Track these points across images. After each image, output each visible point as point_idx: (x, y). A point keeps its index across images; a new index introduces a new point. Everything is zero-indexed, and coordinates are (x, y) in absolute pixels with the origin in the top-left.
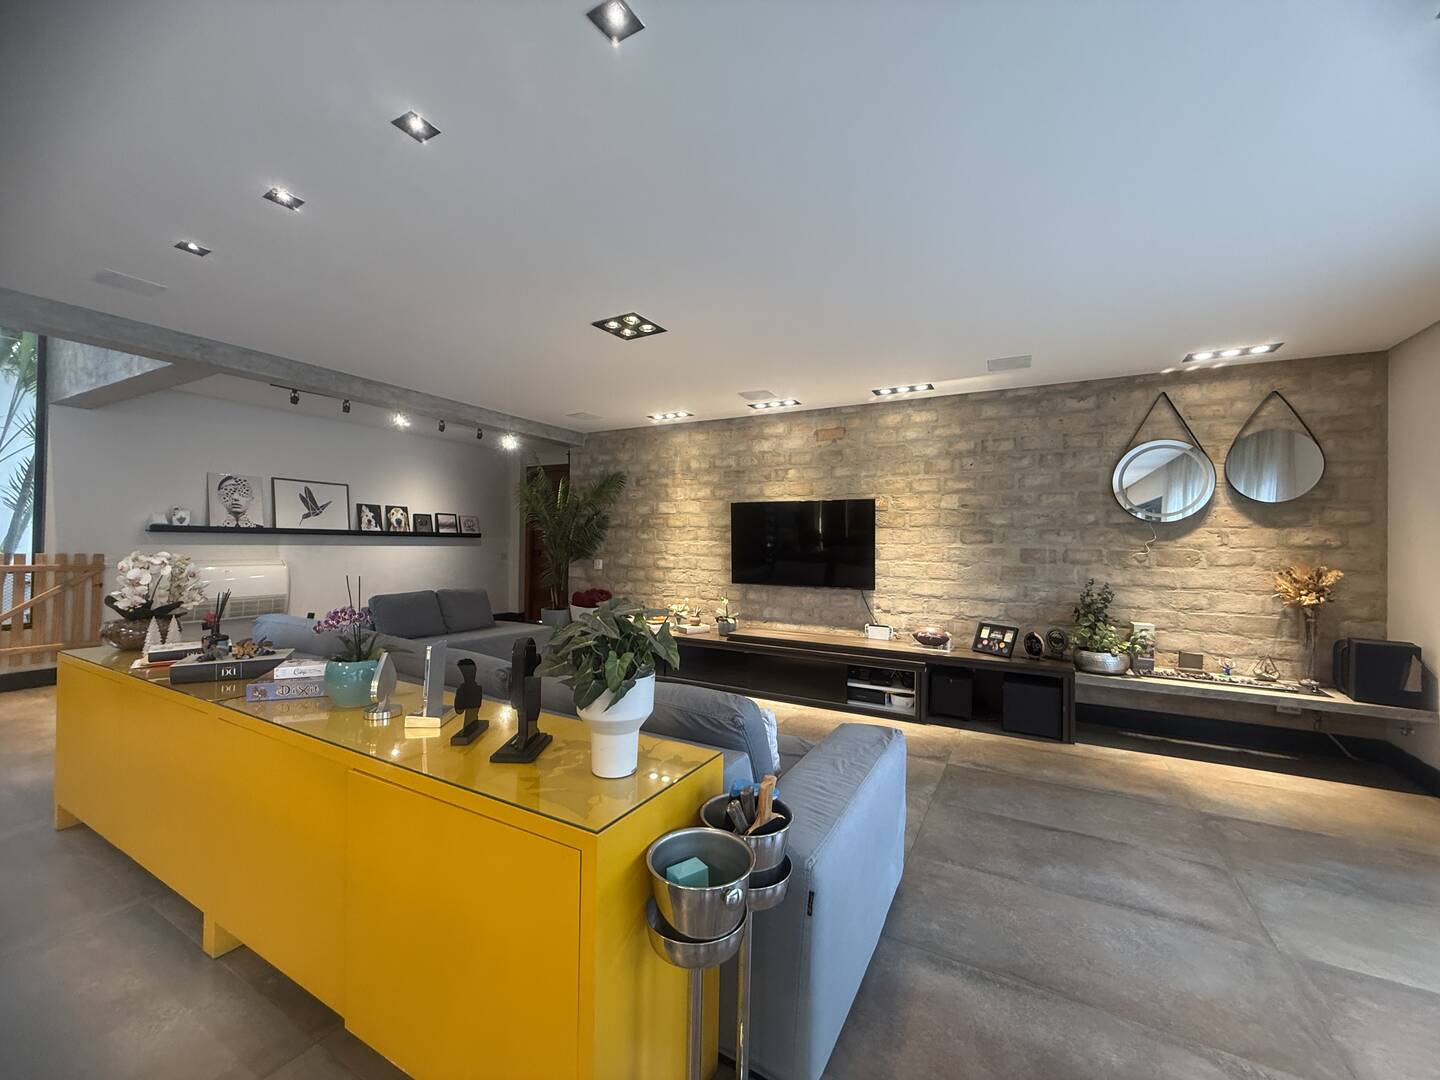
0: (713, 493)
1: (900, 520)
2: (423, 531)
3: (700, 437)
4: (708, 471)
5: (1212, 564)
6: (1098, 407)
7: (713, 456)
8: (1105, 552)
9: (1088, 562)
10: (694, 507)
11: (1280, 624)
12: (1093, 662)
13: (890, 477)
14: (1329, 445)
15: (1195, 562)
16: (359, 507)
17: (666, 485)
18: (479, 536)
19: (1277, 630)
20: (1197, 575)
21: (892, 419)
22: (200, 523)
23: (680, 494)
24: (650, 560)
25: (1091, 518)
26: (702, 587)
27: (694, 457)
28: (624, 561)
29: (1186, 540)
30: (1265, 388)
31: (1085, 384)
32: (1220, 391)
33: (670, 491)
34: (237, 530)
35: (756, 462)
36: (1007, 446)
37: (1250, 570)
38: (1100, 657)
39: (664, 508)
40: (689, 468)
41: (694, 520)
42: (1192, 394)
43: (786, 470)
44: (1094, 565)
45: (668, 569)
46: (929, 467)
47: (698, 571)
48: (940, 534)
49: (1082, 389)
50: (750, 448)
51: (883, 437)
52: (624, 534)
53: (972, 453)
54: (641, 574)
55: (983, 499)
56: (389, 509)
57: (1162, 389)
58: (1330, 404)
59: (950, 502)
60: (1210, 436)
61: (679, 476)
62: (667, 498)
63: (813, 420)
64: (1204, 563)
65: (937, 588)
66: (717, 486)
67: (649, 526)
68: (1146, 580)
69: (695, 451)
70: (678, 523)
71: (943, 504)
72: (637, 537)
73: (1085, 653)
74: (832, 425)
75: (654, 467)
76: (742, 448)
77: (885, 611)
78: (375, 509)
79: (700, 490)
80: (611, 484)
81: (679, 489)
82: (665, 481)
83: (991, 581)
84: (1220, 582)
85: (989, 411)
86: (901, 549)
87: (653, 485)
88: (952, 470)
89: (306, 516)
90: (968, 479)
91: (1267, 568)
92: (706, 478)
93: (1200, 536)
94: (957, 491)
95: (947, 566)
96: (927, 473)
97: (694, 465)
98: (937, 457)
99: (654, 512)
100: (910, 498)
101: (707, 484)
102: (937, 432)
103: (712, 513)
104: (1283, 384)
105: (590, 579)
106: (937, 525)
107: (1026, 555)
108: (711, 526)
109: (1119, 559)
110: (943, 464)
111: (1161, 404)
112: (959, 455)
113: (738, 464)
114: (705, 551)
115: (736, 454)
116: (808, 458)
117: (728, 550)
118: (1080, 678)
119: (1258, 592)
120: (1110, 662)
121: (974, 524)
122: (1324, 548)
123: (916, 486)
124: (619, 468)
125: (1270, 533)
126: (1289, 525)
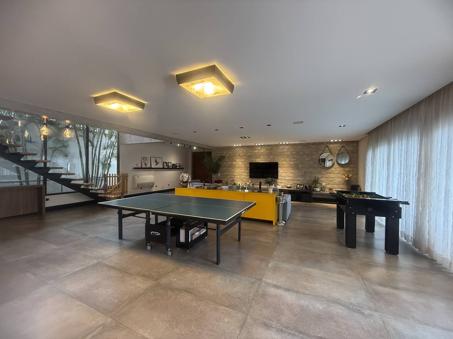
0: (245, 160)
1: (283, 166)
2: (174, 167)
3: (242, 149)
4: (244, 156)
5: (334, 174)
6: (317, 147)
7: (245, 153)
8: (318, 172)
9: (315, 173)
10: (241, 163)
11: (344, 183)
12: (316, 190)
13: (281, 158)
14: (351, 155)
15: (332, 173)
16: (164, 162)
17: (235, 159)
18: (184, 168)
19: (343, 184)
20: (332, 175)
21: (281, 147)
22: (140, 167)
23: (238, 160)
24: (231, 174)
25: (316, 166)
26: (243, 179)
27: (241, 153)
28: (225, 174)
29: (330, 170)
30: (342, 145)
31: (315, 143)
32: (335, 145)
33: (236, 159)
34: (146, 168)
35: (254, 154)
36: (302, 153)
37: (340, 174)
38: (316, 189)
39: (234, 163)
40: (240, 155)
41: (241, 166)
42: (331, 146)
43: (261, 156)
44: (316, 174)
45: (235, 175)
46: (288, 156)
47: (242, 176)
48: (290, 169)
49: (314, 144)
50: (253, 151)
51: (280, 150)
52: (225, 168)
53: (296, 154)
54: (229, 176)
55: (298, 162)
56: (168, 163)
57: (327, 145)
58: (351, 148)
59: (292, 163)
60: (334, 153)
61: (238, 157)
62: (235, 161)
63: (266, 147)
64: (333, 173)
65: (290, 178)
66: (246, 159)
67: (231, 167)
68: (324, 176)
69: (241, 152)
70: (237, 166)
71: (291, 163)
72: (228, 169)
73: (314, 188)
74: (270, 148)
75: (232, 155)
76: (251, 152)
77: (280, 183)
78: (166, 163)
79: (242, 159)
80: (222, 158)
81: (238, 159)
82: (234, 158)
83: (299, 177)
84: (336, 176)
85: (299, 147)
86: (283, 171)
87: (232, 158)
88: (292, 157)
89: (156, 165)
90: (295, 159)
91: (342, 174)
92: (243, 157)
93: (333, 169)
94: (293, 161)
95: (291, 174)
96: (288, 157)
97: (241, 154)
98: (290, 154)
99: (232, 164)
100: (284, 162)
101: (244, 158)
102: (290, 150)
103: (245, 164)
104: (344, 145)
105: (217, 178)
106: (289, 167)
107: (305, 172)
108: (245, 167)
109: (320, 173)
110: (291, 156)
111: (327, 147)
112: (294, 154)
113: (250, 154)
114: (243, 172)
115: (250, 153)
116: (265, 154)
117: (249, 171)
118: (313, 192)
119: (341, 178)
120: (318, 189)
121: (296, 167)
122: (350, 171)
123: (286, 160)
124: (224, 155)
125: (342, 168)
126: (345, 167)
